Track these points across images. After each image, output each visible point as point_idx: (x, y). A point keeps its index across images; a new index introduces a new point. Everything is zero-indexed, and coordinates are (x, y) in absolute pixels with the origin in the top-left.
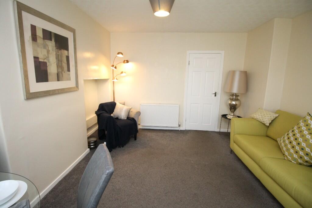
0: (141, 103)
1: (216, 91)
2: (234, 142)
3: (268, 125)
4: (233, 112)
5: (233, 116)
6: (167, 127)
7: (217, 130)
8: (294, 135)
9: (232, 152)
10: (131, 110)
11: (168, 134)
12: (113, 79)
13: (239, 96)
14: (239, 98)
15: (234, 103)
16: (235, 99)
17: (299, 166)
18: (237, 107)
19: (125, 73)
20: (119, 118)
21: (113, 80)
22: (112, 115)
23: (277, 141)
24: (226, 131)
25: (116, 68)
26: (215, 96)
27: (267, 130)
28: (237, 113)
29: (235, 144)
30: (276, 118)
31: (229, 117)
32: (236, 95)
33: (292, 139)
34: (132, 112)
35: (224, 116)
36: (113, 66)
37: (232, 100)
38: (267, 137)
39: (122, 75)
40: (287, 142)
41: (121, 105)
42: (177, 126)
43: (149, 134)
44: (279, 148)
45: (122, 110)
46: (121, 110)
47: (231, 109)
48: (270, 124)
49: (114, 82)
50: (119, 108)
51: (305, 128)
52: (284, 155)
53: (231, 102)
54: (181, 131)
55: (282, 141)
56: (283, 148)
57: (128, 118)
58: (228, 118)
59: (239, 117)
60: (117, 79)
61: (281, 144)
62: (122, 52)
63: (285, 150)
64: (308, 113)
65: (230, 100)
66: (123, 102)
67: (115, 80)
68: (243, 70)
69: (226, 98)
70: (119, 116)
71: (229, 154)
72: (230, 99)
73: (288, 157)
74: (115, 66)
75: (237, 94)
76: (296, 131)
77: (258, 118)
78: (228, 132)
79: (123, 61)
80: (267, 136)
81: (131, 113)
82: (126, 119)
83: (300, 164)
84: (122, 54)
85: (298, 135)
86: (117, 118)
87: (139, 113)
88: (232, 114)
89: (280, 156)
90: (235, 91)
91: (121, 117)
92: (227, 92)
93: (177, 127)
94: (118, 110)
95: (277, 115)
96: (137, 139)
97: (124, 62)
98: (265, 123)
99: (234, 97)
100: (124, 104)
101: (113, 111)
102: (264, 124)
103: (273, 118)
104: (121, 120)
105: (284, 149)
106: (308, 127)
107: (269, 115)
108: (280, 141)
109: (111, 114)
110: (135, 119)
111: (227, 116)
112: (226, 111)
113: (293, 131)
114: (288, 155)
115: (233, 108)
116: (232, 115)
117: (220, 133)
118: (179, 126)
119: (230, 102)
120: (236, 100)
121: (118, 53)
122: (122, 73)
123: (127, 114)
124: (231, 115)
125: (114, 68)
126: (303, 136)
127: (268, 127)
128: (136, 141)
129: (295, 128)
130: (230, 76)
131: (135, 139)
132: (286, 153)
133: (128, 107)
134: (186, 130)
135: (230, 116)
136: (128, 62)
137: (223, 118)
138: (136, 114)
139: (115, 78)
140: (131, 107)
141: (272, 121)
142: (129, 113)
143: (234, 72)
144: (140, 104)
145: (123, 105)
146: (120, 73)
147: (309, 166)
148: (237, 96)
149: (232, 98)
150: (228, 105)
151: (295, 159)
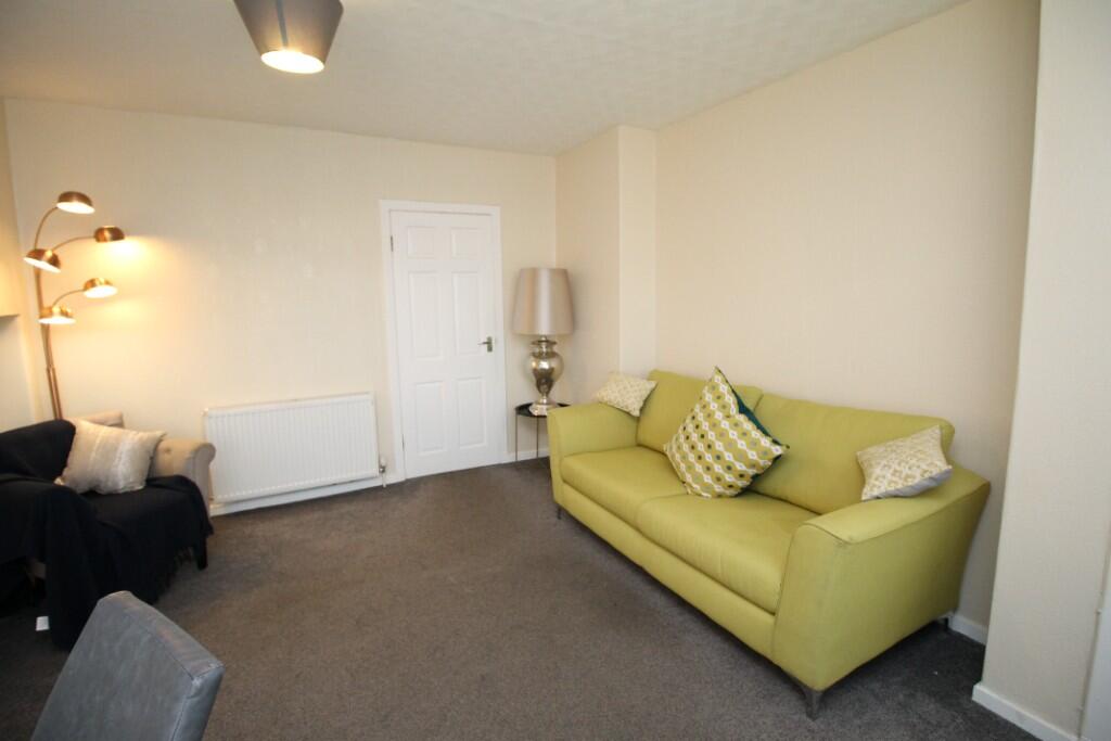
0: (207, 410)
1: (490, 335)
2: (565, 481)
3: (636, 413)
4: (547, 393)
5: (547, 404)
6: (335, 484)
7: (508, 458)
8: (697, 427)
9: (561, 512)
10: (163, 445)
11: (347, 508)
12: (41, 317)
13: (555, 343)
14: (555, 349)
15: (545, 365)
16: (547, 353)
17: (719, 500)
18: (553, 376)
19: (107, 283)
20: (104, 490)
21: (45, 321)
22: (58, 481)
23: (663, 454)
24: (534, 456)
25: (54, 261)
26: (490, 349)
27: (637, 427)
28: (557, 393)
29: (566, 487)
30: (653, 391)
31: (536, 410)
32: (547, 341)
33: (695, 437)
34: (168, 451)
35: (523, 410)
36: (38, 254)
37: (539, 356)
38: (638, 448)
39: (91, 293)
40: (686, 447)
41: (105, 431)
42: (375, 471)
43: (262, 529)
44: (672, 469)
45: (116, 449)
46: (109, 450)
47: (539, 385)
48: (642, 410)
49: (46, 329)
50: (95, 448)
51: (716, 405)
52: (684, 483)
53: (538, 364)
54: (390, 486)
55: (674, 450)
56: (678, 466)
57: (153, 481)
58: (536, 413)
59: (562, 405)
60: (64, 314)
61: (673, 456)
62: (83, 192)
63: (684, 470)
64: (717, 368)
65: (532, 358)
66: (112, 414)
67: (55, 321)
68: (554, 266)
69: (521, 351)
70: (102, 478)
71: (555, 519)
72: (534, 355)
73: (694, 486)
74: (49, 254)
75: (550, 339)
76: (701, 417)
77: (612, 398)
78: (541, 456)
79: (92, 234)
80: (640, 445)
81: (163, 459)
82: (140, 487)
83: (720, 496)
84: (84, 199)
85: (705, 426)
86: (92, 493)
87: (206, 452)
88: (545, 401)
89: (678, 489)
90: (544, 328)
91: (110, 484)
92: (522, 336)
93: (372, 478)
94: (93, 455)
95: (653, 384)
96: (212, 564)
97: (99, 235)
98: (630, 409)
99: (544, 347)
100: (120, 425)
101: (64, 464)
102: (628, 413)
103: (645, 394)
104: (114, 496)
105: (683, 466)
106: (720, 401)
107: (636, 388)
108: (671, 448)
109: (54, 479)
110: (191, 477)
111: (530, 409)
112: (526, 393)
113: (693, 418)
114: (693, 480)
115: (544, 381)
116: (543, 404)
117: (518, 466)
118: (383, 470)
119: (534, 364)
120: (551, 355)
121: (66, 197)
122: (92, 283)
123: (145, 467)
124: (540, 404)
125: (43, 265)
126: (714, 426)
127: (638, 419)
128: (207, 569)
129: (697, 409)
130: (523, 283)
131: (202, 563)
132: (689, 478)
133: (144, 435)
134: (407, 481)
135: (539, 406)
136: (117, 235)
137: (520, 417)
138: (194, 458)
139: (56, 310)
140: (158, 433)
141: (646, 401)
142: (152, 458)
143: (534, 274)
144: (205, 414)
145: (115, 431)
146: (82, 288)
147: (736, 496)
148: (550, 343)
149: (537, 350)
150: (530, 372)
151: (707, 488)
